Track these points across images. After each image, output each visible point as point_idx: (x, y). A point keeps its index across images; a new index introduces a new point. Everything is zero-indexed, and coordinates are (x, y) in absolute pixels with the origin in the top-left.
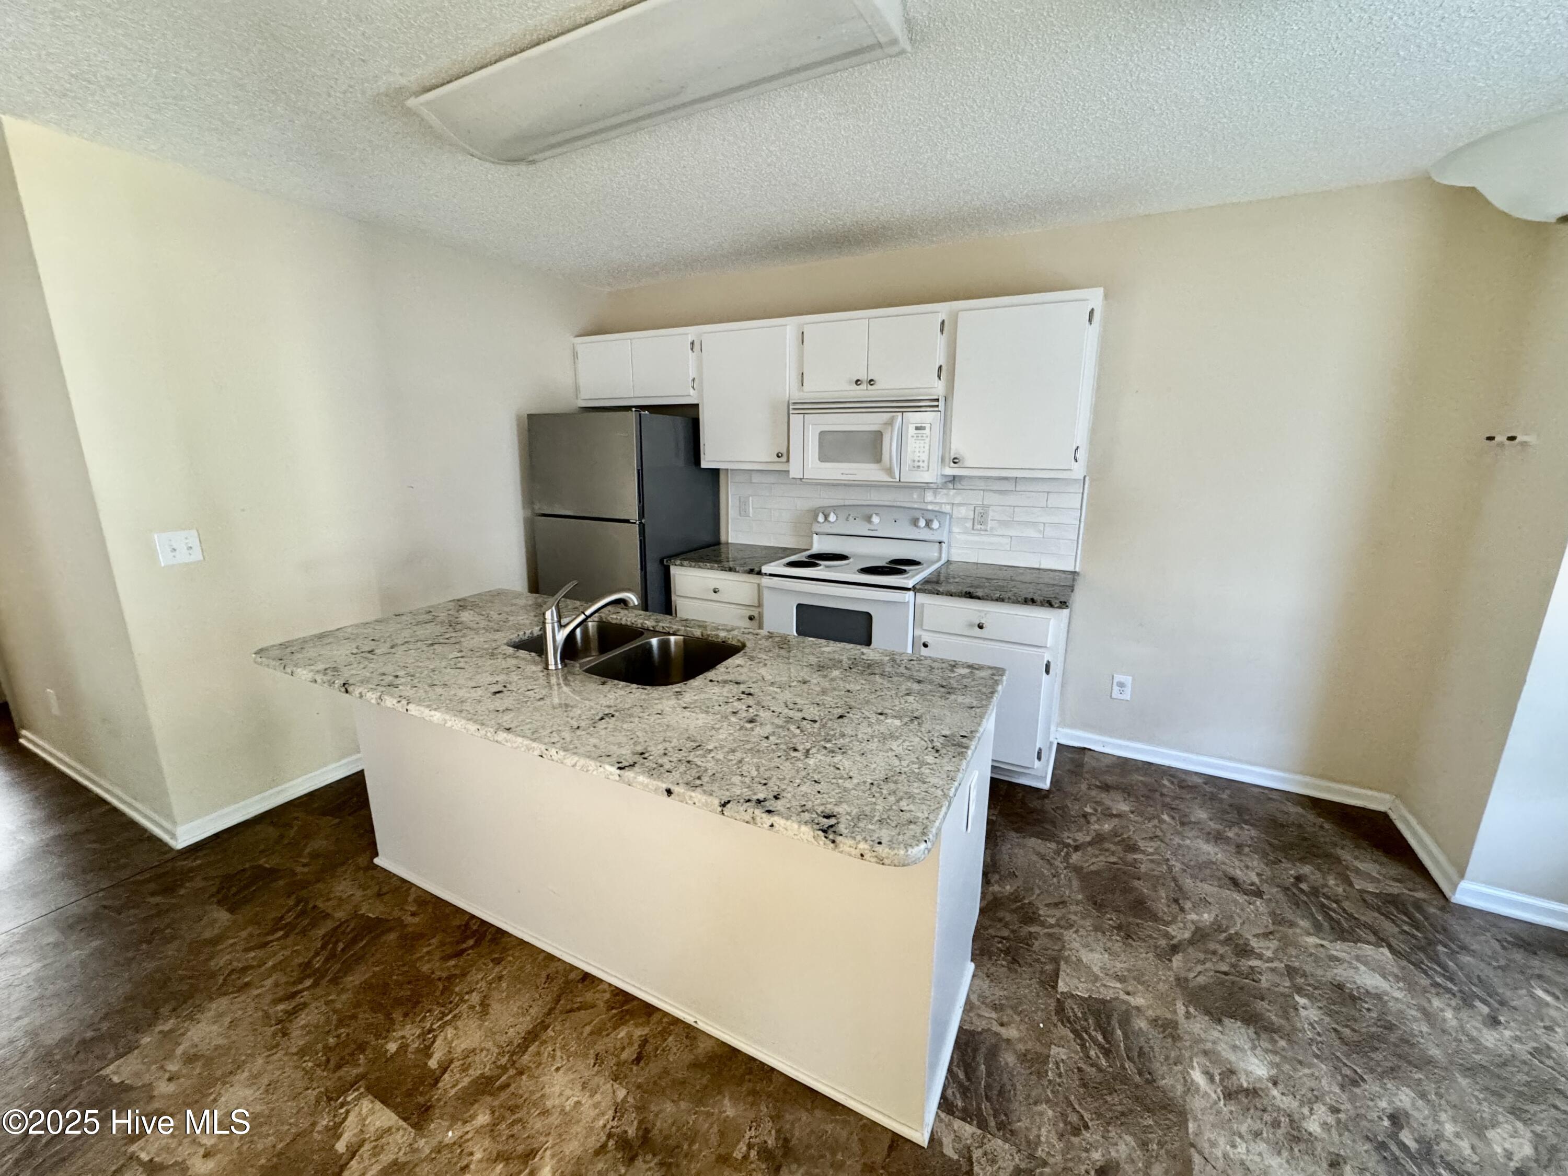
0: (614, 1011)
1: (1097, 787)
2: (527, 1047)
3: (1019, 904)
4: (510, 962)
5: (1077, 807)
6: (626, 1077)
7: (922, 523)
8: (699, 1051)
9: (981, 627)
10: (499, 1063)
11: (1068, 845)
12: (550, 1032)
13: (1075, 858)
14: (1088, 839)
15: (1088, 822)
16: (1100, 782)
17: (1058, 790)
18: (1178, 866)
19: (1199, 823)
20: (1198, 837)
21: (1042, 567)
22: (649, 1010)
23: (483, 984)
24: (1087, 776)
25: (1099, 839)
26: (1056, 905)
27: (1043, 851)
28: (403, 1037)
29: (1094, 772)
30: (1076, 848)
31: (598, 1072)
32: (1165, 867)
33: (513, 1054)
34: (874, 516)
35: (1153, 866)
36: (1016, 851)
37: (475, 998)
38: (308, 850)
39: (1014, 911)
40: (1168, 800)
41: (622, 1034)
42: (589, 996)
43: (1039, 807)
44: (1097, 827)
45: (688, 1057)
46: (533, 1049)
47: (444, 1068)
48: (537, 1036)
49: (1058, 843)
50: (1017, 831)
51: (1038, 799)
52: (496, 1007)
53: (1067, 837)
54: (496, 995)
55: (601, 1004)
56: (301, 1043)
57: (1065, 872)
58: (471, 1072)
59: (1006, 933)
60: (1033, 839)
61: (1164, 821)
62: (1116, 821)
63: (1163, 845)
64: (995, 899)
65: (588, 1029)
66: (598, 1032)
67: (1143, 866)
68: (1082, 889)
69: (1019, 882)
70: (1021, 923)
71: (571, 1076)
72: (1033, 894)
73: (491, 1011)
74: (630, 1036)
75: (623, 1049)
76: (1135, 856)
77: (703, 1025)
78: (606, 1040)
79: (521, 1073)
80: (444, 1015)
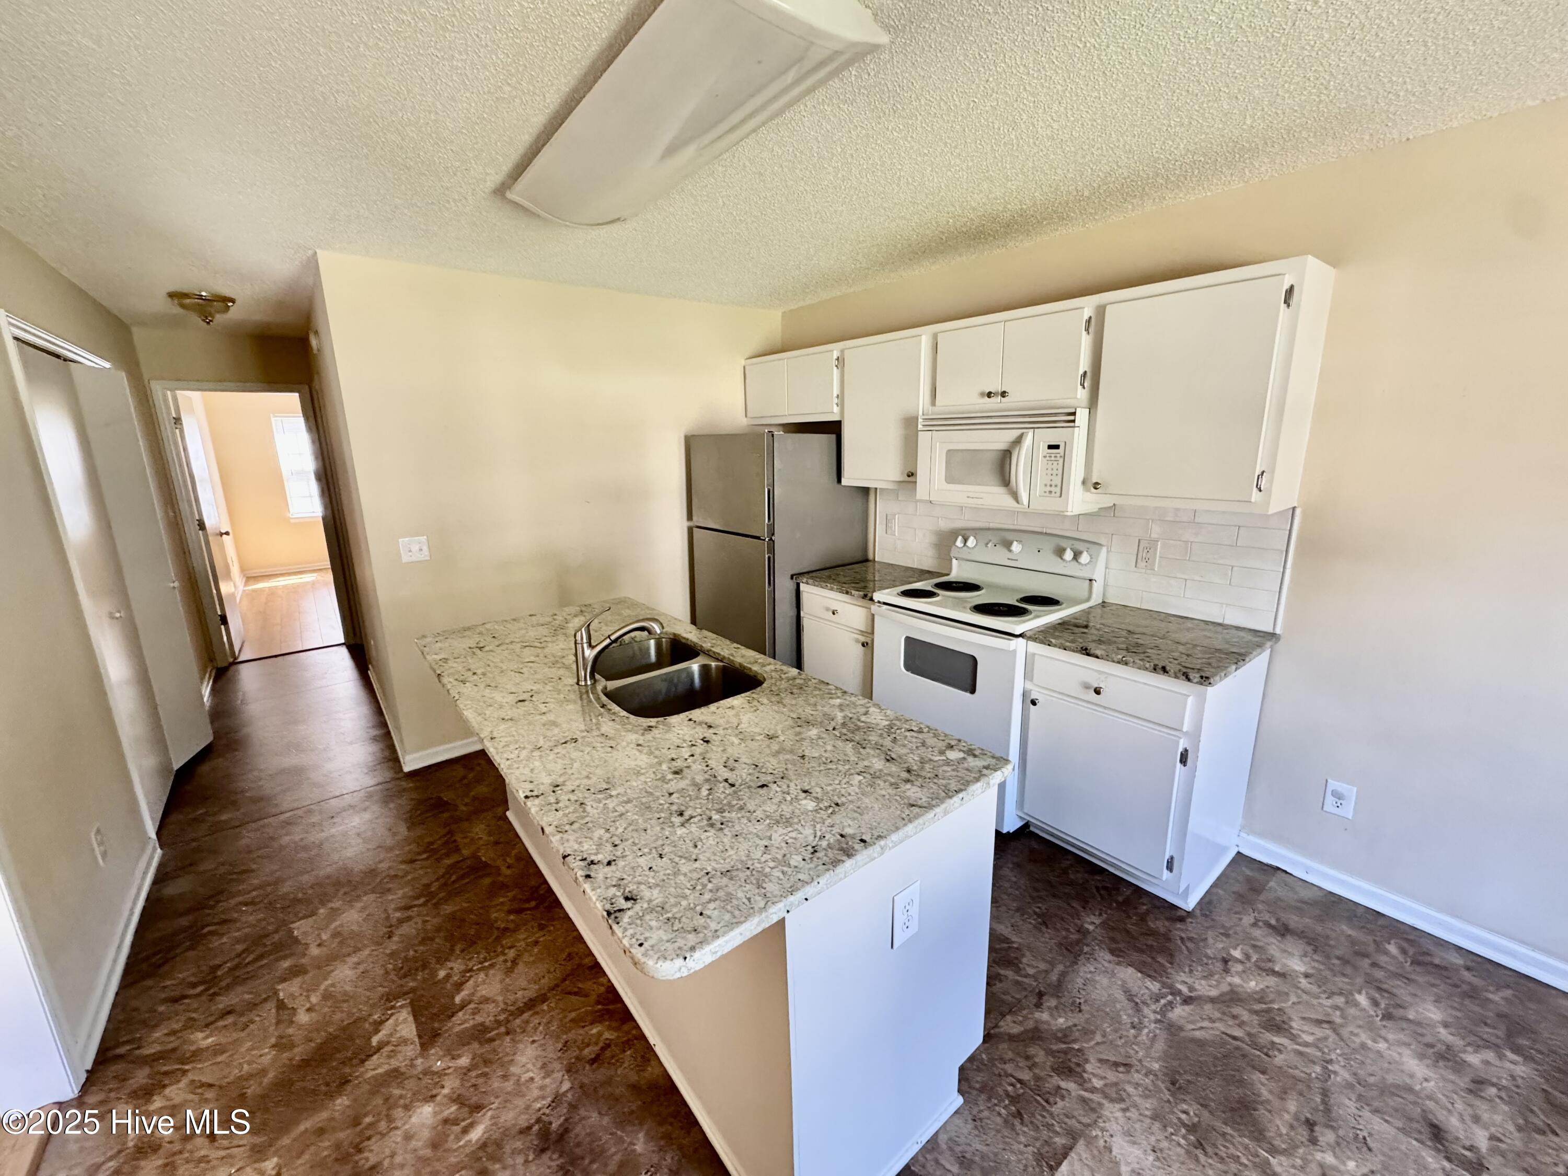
0: (600, 1007)
1: (1269, 925)
2: (523, 1012)
3: (1064, 1046)
4: (549, 931)
5: (1220, 946)
6: (577, 1072)
7: (1069, 555)
8: (646, 1074)
9: (1097, 691)
10: (498, 1018)
11: (1176, 993)
12: (545, 1007)
13: (1179, 1012)
14: (1214, 993)
15: (1227, 971)
16: (1278, 920)
17: (1205, 916)
18: (1342, 1075)
19: (1419, 1024)
20: (1408, 1045)
21: (1226, 622)
22: (627, 1016)
23: (523, 943)
24: (1260, 906)
25: (1232, 998)
26: (1116, 1064)
27: (1135, 990)
28: (452, 969)
29: (1275, 904)
30: (1187, 1001)
31: (559, 1058)
32: (1318, 1069)
33: (512, 1013)
34: (1015, 543)
35: (1297, 1061)
36: (1097, 978)
37: (511, 954)
38: (473, 793)
39: (1050, 1053)
40: (1379, 974)
41: (594, 1031)
42: (588, 985)
43: (1162, 930)
44: (1237, 980)
45: (633, 1077)
46: (526, 1016)
47: (462, 1007)
48: (534, 1006)
49: (1164, 985)
50: (1112, 952)
51: (1168, 919)
52: (521, 967)
53: (1182, 981)
54: (526, 957)
55: (593, 998)
56: (394, 948)
57: (1153, 1025)
58: (477, 1017)
59: (1026, 1076)
60: (1130, 970)
61: (1356, 1004)
62: (1271, 981)
63: (1333, 1037)
64: (1036, 1029)
65: (573, 1015)
66: (578, 1022)
67: (1282, 1057)
68: (1166, 1057)
69: (1078, 1019)
70: (1053, 1070)
71: (539, 1053)
72: (1092, 1039)
73: (516, 971)
74: (600, 1034)
75: (588, 1045)
76: (1276, 1040)
77: (661, 1051)
78: (581, 1031)
79: (508, 1033)
80: (485, 960)
